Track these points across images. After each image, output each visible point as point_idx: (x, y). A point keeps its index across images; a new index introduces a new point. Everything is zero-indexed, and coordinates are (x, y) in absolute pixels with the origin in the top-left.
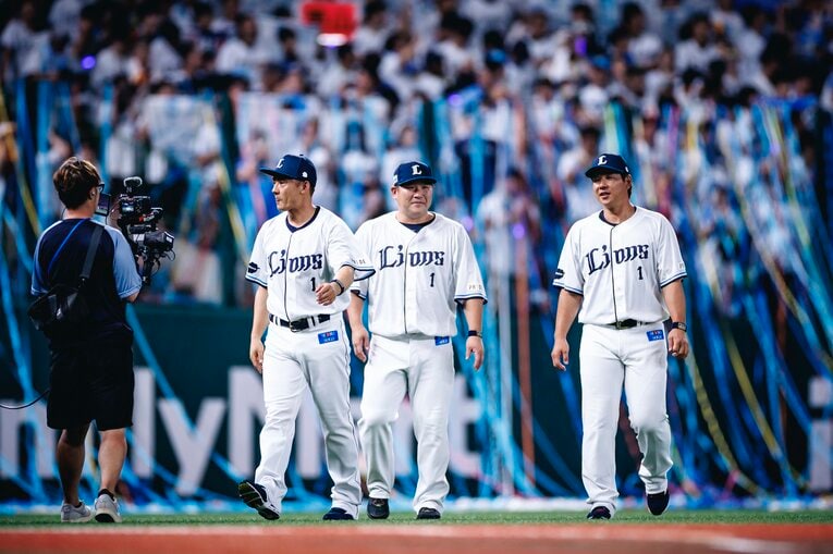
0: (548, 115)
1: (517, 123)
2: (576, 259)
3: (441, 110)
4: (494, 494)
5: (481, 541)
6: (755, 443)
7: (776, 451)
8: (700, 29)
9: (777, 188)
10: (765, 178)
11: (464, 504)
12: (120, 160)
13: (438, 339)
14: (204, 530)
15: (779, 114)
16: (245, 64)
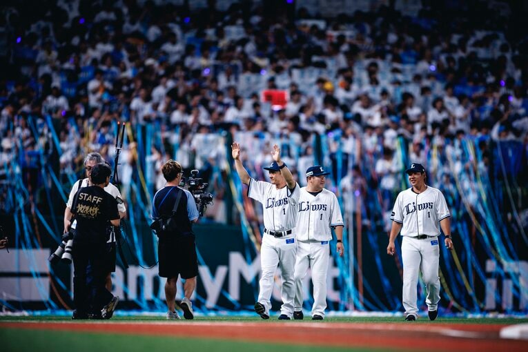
0: (371, 142)
1: (357, 145)
2: (400, 208)
3: (324, 140)
4: (346, 309)
5: (339, 330)
6: (462, 288)
7: (471, 292)
8: (439, 104)
9: (472, 175)
10: (467, 171)
11: (332, 314)
12: (183, 160)
13: (322, 242)
14: (217, 324)
15: (473, 143)
16: (237, 118)
